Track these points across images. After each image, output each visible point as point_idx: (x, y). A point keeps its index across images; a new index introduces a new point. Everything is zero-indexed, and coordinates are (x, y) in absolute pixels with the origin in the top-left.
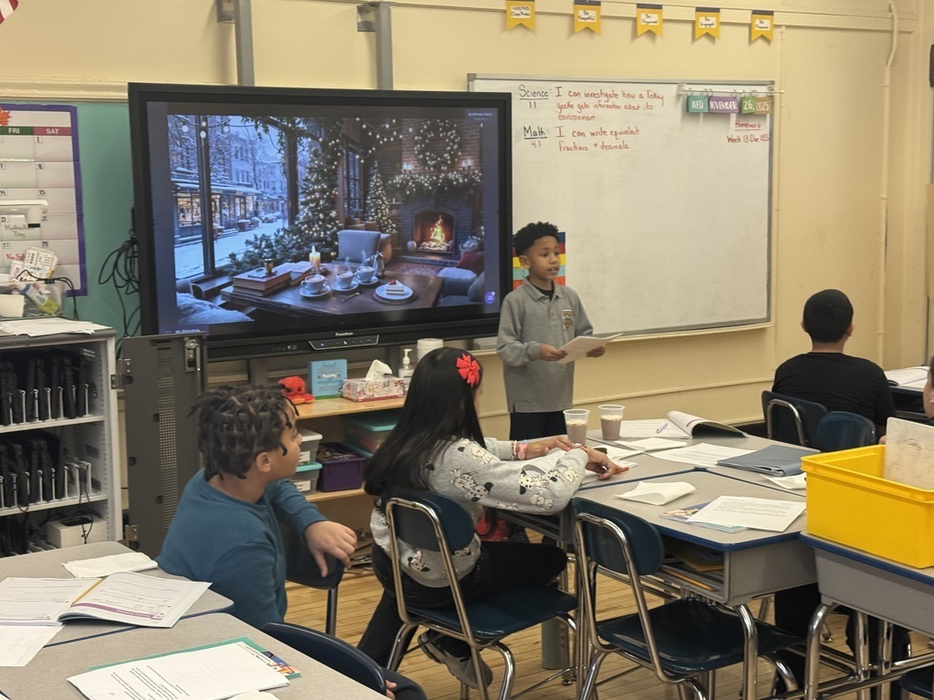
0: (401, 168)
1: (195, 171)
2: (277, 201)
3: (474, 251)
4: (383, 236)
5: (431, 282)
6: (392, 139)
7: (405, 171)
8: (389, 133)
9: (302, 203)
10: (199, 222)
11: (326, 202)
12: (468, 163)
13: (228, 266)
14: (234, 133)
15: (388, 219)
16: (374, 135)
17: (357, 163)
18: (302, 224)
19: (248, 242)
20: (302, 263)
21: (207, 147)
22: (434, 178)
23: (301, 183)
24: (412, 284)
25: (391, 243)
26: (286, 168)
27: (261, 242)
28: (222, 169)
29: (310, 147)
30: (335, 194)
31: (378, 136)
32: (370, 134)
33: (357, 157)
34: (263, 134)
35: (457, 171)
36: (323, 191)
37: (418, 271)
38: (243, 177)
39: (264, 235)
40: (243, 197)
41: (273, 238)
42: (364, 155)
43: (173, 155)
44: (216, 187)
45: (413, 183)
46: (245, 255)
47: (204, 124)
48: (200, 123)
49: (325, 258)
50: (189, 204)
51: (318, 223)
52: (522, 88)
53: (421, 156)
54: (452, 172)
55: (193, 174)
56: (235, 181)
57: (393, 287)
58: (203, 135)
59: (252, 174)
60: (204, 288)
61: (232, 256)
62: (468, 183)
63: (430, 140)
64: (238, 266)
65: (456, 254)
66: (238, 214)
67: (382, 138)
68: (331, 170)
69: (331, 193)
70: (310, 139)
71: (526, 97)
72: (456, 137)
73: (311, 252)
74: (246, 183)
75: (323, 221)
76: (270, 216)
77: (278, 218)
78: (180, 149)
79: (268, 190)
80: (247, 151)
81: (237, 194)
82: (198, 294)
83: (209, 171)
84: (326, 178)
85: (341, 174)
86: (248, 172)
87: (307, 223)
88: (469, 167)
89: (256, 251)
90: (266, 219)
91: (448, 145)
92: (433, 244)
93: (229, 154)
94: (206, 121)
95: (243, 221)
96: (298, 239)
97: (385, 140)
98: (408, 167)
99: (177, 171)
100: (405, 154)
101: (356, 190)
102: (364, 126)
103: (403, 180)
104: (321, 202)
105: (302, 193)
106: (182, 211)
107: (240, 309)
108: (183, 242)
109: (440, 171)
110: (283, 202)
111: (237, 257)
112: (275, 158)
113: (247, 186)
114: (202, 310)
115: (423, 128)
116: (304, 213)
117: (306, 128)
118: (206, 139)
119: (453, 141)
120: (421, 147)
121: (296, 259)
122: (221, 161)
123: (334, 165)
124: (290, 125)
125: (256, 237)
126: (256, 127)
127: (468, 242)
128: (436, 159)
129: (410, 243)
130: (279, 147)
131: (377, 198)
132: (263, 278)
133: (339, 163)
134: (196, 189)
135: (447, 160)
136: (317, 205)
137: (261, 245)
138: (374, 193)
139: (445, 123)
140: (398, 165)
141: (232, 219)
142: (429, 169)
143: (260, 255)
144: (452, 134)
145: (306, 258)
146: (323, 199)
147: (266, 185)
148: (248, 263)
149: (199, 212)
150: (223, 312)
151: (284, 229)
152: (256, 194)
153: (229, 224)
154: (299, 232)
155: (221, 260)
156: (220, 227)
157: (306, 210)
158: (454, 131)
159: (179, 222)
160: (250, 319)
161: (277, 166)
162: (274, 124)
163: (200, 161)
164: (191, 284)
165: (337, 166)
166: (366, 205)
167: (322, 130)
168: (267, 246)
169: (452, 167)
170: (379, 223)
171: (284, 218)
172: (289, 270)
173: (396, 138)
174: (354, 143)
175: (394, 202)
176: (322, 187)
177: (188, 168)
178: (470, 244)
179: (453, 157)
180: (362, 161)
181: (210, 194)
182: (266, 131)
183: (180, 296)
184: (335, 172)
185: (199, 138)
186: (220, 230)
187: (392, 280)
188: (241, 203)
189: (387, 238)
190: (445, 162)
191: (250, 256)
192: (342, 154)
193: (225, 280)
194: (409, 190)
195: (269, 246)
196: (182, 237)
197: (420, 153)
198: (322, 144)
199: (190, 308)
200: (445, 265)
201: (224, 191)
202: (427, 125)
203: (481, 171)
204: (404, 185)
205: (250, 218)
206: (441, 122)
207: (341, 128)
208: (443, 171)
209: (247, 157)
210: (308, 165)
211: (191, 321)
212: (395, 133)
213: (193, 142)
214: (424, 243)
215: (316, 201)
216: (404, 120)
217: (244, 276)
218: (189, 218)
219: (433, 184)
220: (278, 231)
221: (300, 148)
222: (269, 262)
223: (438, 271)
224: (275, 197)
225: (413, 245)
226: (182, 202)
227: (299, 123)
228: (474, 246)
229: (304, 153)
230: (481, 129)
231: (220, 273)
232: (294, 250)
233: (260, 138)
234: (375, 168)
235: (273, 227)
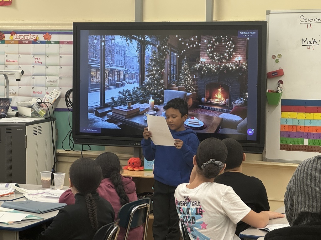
0: (199, 60)
1: (98, 60)
2: (134, 74)
3: (241, 105)
4: (188, 94)
5: (214, 120)
6: (195, 46)
7: (201, 62)
8: (193, 43)
9: (146, 76)
10: (99, 82)
11: (158, 75)
12: (239, 58)
13: (110, 103)
14: (116, 43)
15: (191, 85)
16: (185, 44)
17: (175, 57)
18: (146, 85)
19: (120, 93)
20: (145, 104)
21: (104, 49)
22: (218, 66)
23: (146, 66)
24: (203, 119)
25: (192, 97)
26: (140, 59)
27: (126, 93)
28: (110, 59)
29: (152, 49)
30: (163, 72)
31: (187, 44)
32: (183, 43)
33: (176, 54)
34: (130, 43)
35: (232, 63)
36: (157, 70)
37: (207, 113)
38: (119, 63)
39: (127, 90)
40: (119, 72)
41: (132, 91)
42: (179, 53)
43: (90, 53)
44: (107, 67)
45: (206, 68)
46: (118, 98)
47: (103, 39)
48: (102, 39)
49: (157, 103)
50: (95, 74)
51: (154, 85)
52: (302, 17)
53: (211, 55)
54: (229, 63)
55: (98, 61)
56: (115, 64)
57: (192, 120)
58: (103, 44)
59: (123, 61)
60: (100, 111)
61: (113, 98)
62: (238, 69)
63: (216, 46)
64: (115, 103)
65: (230, 106)
66: (116, 79)
67: (189, 45)
68: (161, 61)
69: (161, 71)
70: (152, 46)
71: (304, 22)
72: (232, 45)
73: (150, 99)
74: (120, 65)
75: (157, 84)
76: (131, 81)
77: (135, 82)
78: (93, 50)
79: (130, 69)
80: (122, 51)
81: (116, 70)
82: (97, 114)
83: (104, 60)
84: (159, 64)
85: (167, 62)
86: (122, 61)
87: (148, 85)
88: (239, 61)
89: (124, 97)
90: (129, 82)
91: (227, 49)
92: (216, 100)
93: (114, 53)
94: (105, 38)
95: (118, 83)
96: (143, 92)
97: (191, 46)
98: (203, 59)
99: (91, 60)
100: (202, 54)
101: (174, 70)
102: (180, 39)
103: (200, 66)
104: (156, 76)
105: (147, 71)
106: (92, 77)
107: (115, 123)
108: (92, 91)
109: (222, 62)
110: (137, 75)
111: (115, 99)
112: (135, 54)
113: (120, 67)
114: (98, 121)
115: (212, 40)
116: (147, 80)
117: (150, 41)
118: (104, 46)
119: (231, 48)
120: (211, 50)
121: (142, 102)
122: (110, 55)
123: (163, 58)
124: (142, 39)
125: (124, 90)
126: (127, 40)
127: (238, 100)
128: (220, 56)
129: (203, 99)
130: (137, 49)
131: (185, 75)
132: (126, 109)
133: (166, 57)
134: (98, 68)
135: (226, 57)
136: (154, 77)
137: (126, 94)
138: (184, 72)
139: (226, 38)
140: (197, 59)
141: (113, 81)
142: (215, 61)
143: (125, 99)
144: (230, 43)
145: (147, 102)
146: (157, 74)
147: (130, 67)
148: (119, 102)
149: (99, 78)
150: (107, 123)
151: (137, 88)
152: (125, 71)
153: (112, 84)
154: (144, 89)
155: (108, 100)
156: (108, 85)
157: (148, 79)
158: (231, 42)
159: (91, 82)
160: (119, 128)
161: (135, 58)
162: (135, 39)
163: (101, 55)
164: (94, 109)
165: (165, 59)
166: (179, 78)
167: (158, 41)
168: (129, 95)
169: (229, 61)
170: (186, 87)
171: (137, 82)
172: (139, 107)
173: (197, 45)
174: (174, 47)
175: (195, 77)
176: (157, 68)
177: (96, 58)
178: (239, 102)
179: (230, 55)
180: (178, 56)
181: (104, 70)
182: (131, 42)
183: (89, 114)
184: (164, 62)
185: (101, 45)
186: (108, 86)
187: (192, 116)
188: (118, 74)
189: (190, 95)
190: (225, 58)
191: (121, 99)
192: (168, 53)
193: (108, 109)
194: (204, 71)
195: (130, 95)
196: (91, 88)
197: (210, 53)
198: (158, 48)
199: (93, 120)
200: (223, 112)
201: (111, 69)
202: (215, 38)
203: (247, 63)
204: (201, 69)
205: (121, 82)
206: (223, 37)
207: (168, 40)
208: (223, 63)
209: (121, 54)
210: (150, 58)
211: (93, 126)
212: (197, 43)
213: (99, 47)
214: (211, 99)
215: (154, 75)
216: (202, 36)
217: (117, 108)
218: (95, 81)
219: (218, 69)
220: (134, 88)
221: (147, 50)
222: (129, 102)
223: (219, 114)
224: (133, 72)
225: (205, 100)
226: (92, 73)
227: (147, 38)
228: (241, 103)
229: (149, 52)
230: (248, 40)
231: (107, 106)
232: (141, 97)
233: (128, 45)
234: (184, 60)
235: (132, 86)
